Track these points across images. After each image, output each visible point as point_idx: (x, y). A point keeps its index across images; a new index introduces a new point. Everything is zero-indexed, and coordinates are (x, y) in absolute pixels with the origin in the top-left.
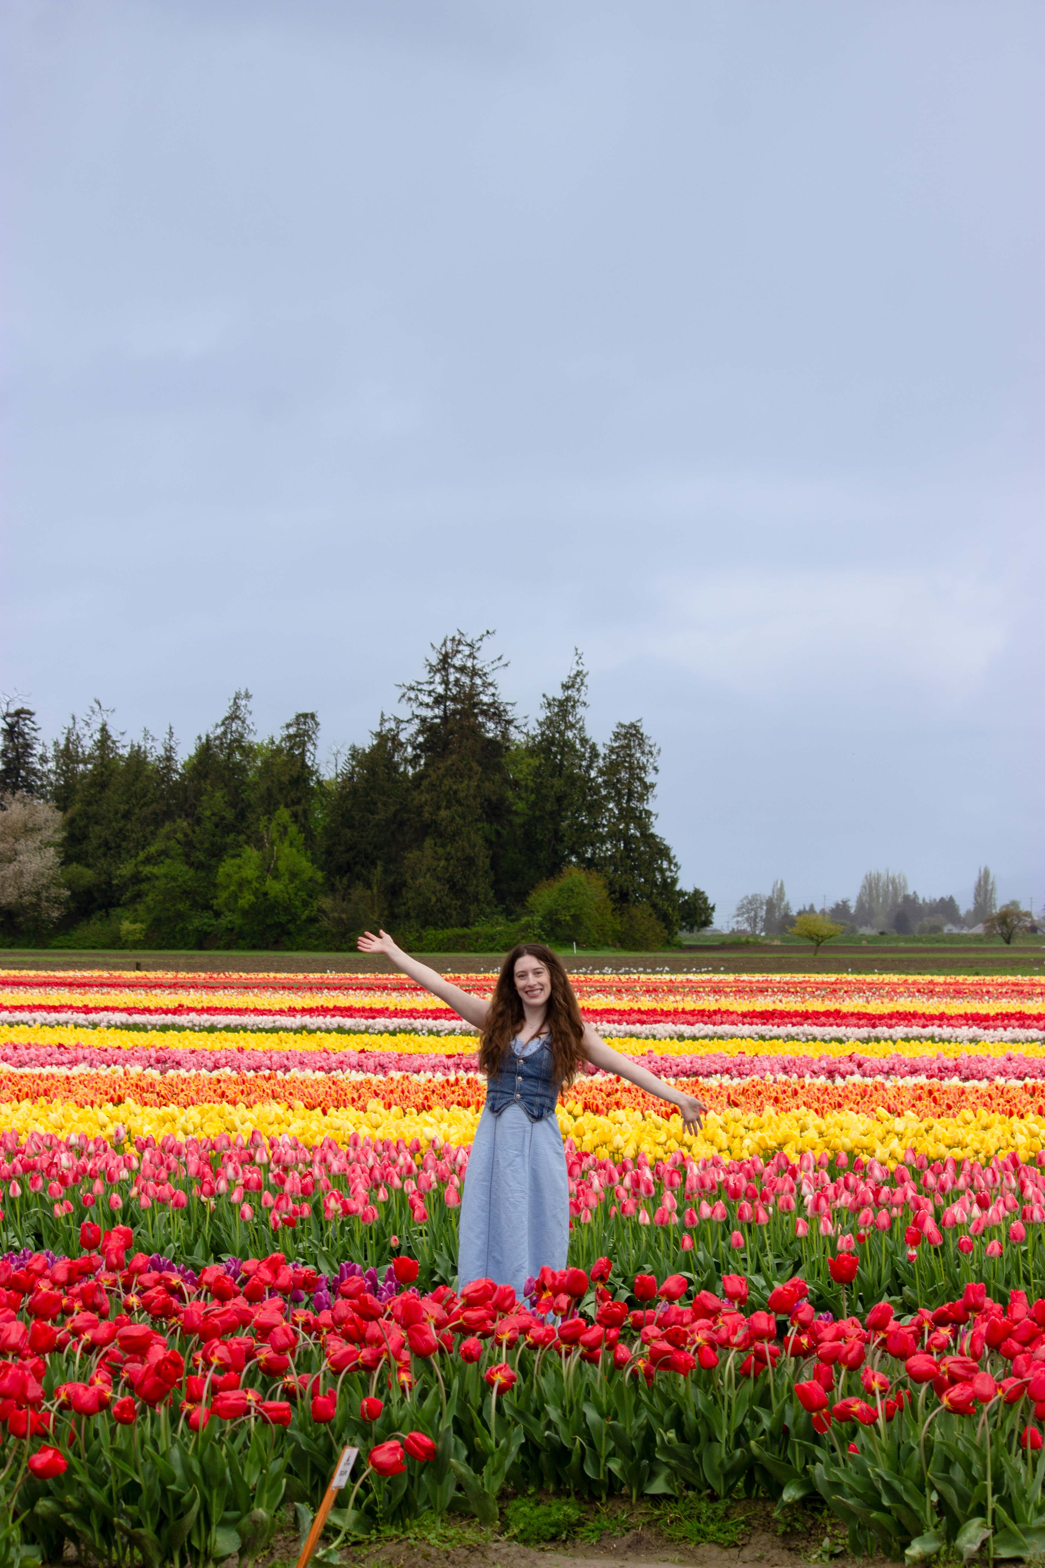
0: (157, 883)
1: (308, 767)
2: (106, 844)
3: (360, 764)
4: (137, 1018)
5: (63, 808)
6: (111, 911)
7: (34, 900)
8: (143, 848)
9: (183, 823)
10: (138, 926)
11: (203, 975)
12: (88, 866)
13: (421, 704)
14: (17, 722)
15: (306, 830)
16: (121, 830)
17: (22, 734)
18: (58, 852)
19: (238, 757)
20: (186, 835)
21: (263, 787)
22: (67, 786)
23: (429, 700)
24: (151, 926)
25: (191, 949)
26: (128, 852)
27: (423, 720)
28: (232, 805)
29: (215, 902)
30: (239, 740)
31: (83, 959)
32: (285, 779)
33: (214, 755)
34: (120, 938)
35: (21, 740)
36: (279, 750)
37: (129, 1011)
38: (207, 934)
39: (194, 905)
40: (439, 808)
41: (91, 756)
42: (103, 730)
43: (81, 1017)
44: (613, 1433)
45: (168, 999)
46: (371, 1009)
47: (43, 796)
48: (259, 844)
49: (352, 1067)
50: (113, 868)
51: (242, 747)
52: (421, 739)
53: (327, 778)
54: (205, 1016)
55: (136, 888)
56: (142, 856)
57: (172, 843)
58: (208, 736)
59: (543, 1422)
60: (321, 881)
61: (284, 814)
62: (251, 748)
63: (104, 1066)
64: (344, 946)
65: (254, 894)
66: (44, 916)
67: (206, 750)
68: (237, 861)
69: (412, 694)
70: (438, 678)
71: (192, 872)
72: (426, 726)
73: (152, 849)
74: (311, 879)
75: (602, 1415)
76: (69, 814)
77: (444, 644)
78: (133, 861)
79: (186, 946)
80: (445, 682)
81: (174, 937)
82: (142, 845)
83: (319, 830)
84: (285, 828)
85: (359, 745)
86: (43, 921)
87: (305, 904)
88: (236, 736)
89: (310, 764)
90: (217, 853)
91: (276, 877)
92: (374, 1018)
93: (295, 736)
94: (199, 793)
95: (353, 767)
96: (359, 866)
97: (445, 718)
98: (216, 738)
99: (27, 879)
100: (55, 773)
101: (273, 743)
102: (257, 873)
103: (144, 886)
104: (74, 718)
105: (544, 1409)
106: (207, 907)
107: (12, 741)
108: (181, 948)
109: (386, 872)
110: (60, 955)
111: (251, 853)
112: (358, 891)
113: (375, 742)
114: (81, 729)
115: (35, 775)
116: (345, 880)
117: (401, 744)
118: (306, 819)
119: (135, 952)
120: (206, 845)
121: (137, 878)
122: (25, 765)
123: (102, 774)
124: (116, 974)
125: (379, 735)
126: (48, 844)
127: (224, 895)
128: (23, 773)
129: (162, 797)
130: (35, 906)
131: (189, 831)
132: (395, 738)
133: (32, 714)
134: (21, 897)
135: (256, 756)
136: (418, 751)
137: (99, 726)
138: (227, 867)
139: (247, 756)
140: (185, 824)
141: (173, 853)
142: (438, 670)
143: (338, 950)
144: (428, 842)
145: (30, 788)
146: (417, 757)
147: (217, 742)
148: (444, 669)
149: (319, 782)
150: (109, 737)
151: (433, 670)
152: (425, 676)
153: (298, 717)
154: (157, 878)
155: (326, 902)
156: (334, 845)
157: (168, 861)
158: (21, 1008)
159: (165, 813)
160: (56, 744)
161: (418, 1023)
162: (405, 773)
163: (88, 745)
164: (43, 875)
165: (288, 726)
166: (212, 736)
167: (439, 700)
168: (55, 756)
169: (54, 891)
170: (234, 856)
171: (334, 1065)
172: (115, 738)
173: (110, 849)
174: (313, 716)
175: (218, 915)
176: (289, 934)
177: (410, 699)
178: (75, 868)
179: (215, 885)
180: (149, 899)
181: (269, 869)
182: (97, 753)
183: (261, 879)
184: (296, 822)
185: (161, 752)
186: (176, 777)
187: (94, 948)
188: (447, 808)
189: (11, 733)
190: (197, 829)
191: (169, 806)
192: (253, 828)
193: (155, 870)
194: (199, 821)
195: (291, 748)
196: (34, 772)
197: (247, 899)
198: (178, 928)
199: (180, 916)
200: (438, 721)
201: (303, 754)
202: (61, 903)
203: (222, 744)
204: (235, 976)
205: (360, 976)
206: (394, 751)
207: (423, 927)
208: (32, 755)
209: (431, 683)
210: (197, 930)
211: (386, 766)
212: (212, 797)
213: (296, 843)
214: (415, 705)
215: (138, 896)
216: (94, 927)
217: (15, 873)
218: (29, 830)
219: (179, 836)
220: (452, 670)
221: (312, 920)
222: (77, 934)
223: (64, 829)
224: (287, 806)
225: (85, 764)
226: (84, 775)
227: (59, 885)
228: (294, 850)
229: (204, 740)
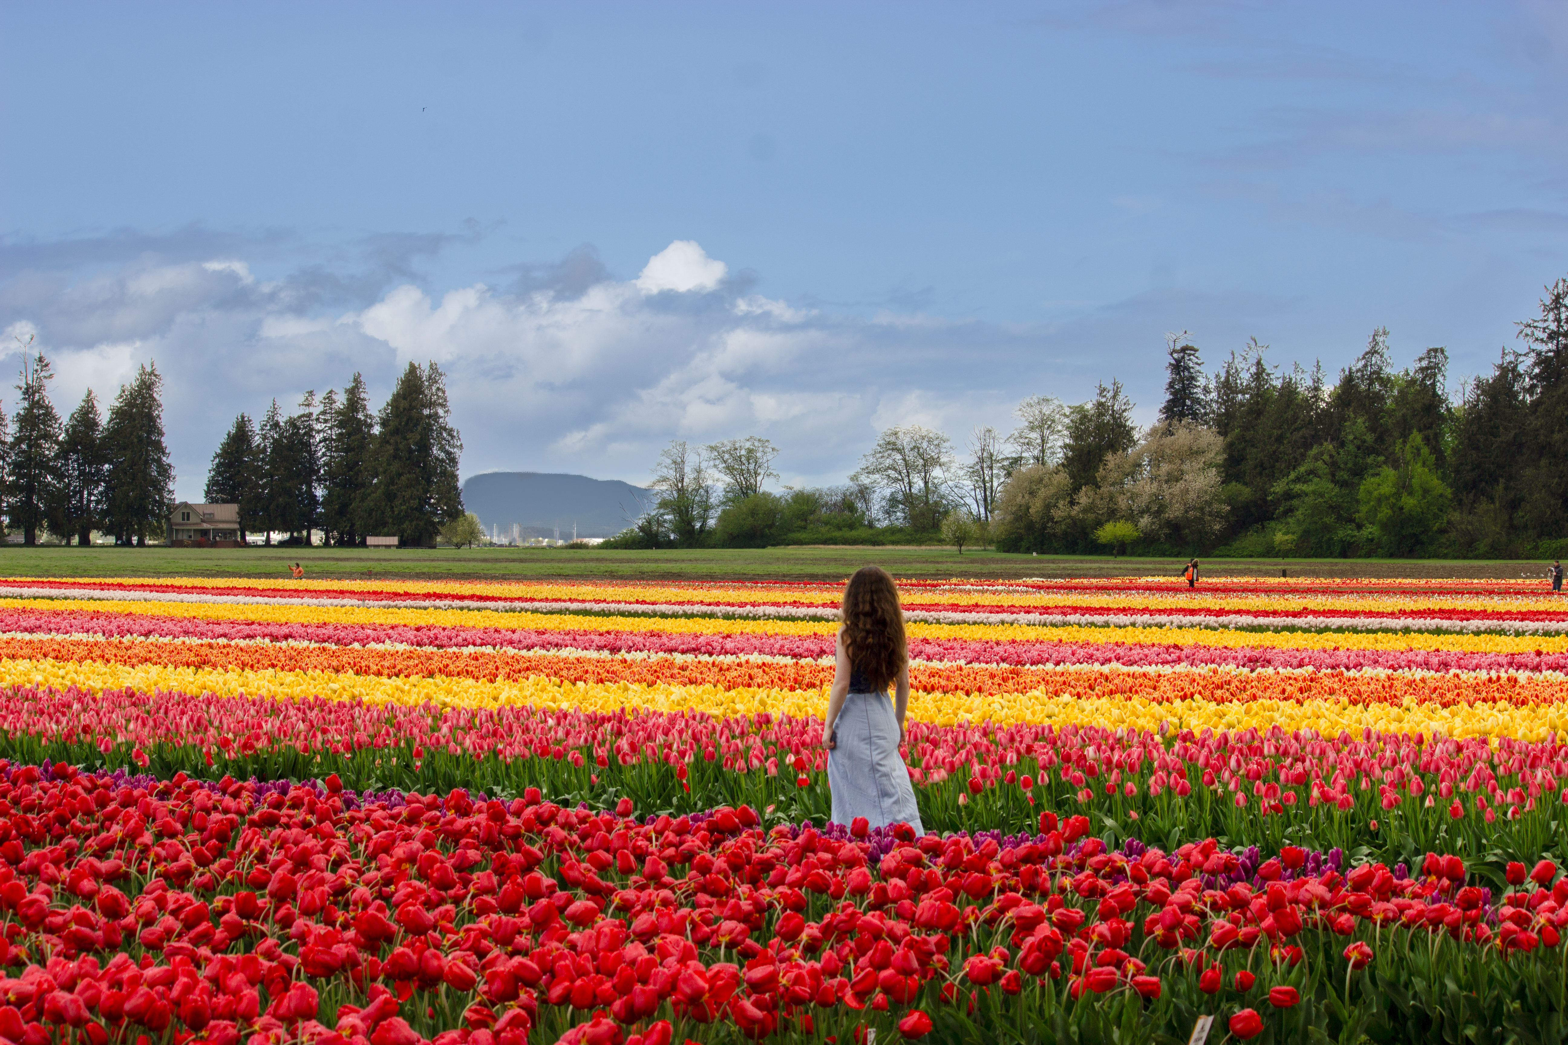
0: (1306, 499)
1: (1439, 396)
2: (1261, 465)
3: (1484, 392)
4: (1262, 620)
5: (1223, 432)
6: (1266, 523)
7: (1198, 514)
8: (1294, 469)
9: (1329, 446)
10: (1289, 537)
11: (1338, 580)
12: (1245, 484)
13: (1537, 339)
14: (1183, 357)
15: (1437, 451)
16: (1274, 452)
17: (1187, 368)
18: (1218, 472)
19: (1378, 387)
20: (1331, 456)
21: (1399, 414)
22: (1227, 414)
23: (1544, 336)
24: (1301, 537)
25: (1336, 557)
26: (1281, 471)
27: (1539, 354)
28: (1372, 429)
29: (1357, 515)
30: (1378, 373)
31: (1240, 567)
32: (1418, 406)
33: (1357, 386)
34: (1274, 548)
35: (1186, 373)
36: (1413, 382)
37: (1257, 614)
38: (1350, 544)
39: (1339, 518)
40: (1553, 432)
41: (1248, 387)
42: (1259, 363)
43: (1212, 620)
44: (1472, 1003)
45: (1295, 603)
46: (1471, 611)
47: (1206, 423)
48: (1396, 465)
49: (1419, 665)
50: (1267, 486)
51: (1382, 379)
52: (1537, 370)
53: (1455, 405)
54: (1321, 619)
55: (1288, 503)
56: (1293, 475)
57: (1320, 463)
58: (1350, 369)
59: (1411, 993)
60: (1450, 496)
61: (1417, 438)
62: (1389, 379)
63: (1203, 665)
64: (1471, 555)
65: (1392, 508)
66: (1208, 529)
67: (1348, 382)
68: (1376, 480)
69: (1528, 331)
70: (1551, 316)
71: (1337, 490)
72: (1542, 360)
73: (1302, 469)
74: (1441, 496)
75: (1460, 987)
76: (1229, 439)
77: (1557, 286)
78: (1285, 480)
79: (1331, 555)
80: (1558, 320)
81: (1321, 547)
82: (1294, 464)
83: (1449, 452)
84: (1418, 450)
85: (1483, 376)
86: (1206, 533)
87: (1436, 517)
88: (1375, 368)
89: (1440, 393)
90: (1359, 472)
91: (1411, 494)
92: (1468, 619)
93: (1427, 368)
94: (1343, 419)
95: (1478, 396)
96: (1483, 484)
97: (1557, 352)
98: (1357, 371)
99: (1192, 495)
100: (1217, 402)
101: (1408, 374)
102: (1394, 490)
103: (1295, 502)
104: (1233, 354)
105: (1411, 981)
106: (1351, 520)
107: (1179, 374)
108: (1327, 557)
109: (1506, 488)
110: (1220, 563)
111: (1389, 473)
112: (1483, 506)
113: (1497, 373)
114: (1239, 364)
115: (1199, 404)
116: (1471, 496)
117: (1520, 375)
118: (1437, 441)
119: (1287, 560)
120: (1350, 465)
121: (1288, 496)
122: (1190, 396)
123: (1258, 403)
124: (1261, 580)
125: (1500, 367)
126: (1210, 465)
127: (1364, 509)
128: (1188, 402)
129: (1310, 422)
130: (1200, 520)
131: (1334, 453)
132: (1514, 369)
133: (1196, 351)
134: (1187, 512)
135: (1393, 386)
136: (1535, 381)
137: (1255, 361)
138: (1368, 483)
139: (1386, 386)
140: (1331, 447)
141: (1320, 472)
142: (1552, 309)
143: (1465, 558)
144: (1543, 462)
145: (1195, 415)
146: (1533, 387)
147: (1359, 374)
148: (1557, 308)
149: (1449, 410)
150: (1264, 370)
151: (1547, 309)
152: (1541, 315)
153: (1429, 352)
154: (1307, 495)
155: (1456, 516)
156: (1462, 464)
157: (1316, 480)
158: (1160, 612)
159: (1313, 437)
160: (1217, 376)
161: (1506, 624)
162: (1523, 401)
163: (1245, 378)
164: (1206, 492)
165: (1421, 360)
166: (1354, 369)
167: (1552, 336)
168: (1217, 387)
169: (1216, 506)
170: (1374, 475)
171: (1403, 664)
172: (1269, 371)
173: (1265, 469)
174: (1442, 351)
175: (1359, 527)
176: (1422, 543)
177: (1527, 335)
178: (1234, 486)
179: (1358, 501)
180: (1299, 514)
181: (1404, 486)
182: (1253, 385)
183: (1398, 495)
184: (1427, 444)
185: (1310, 383)
186: (1323, 405)
187: (1251, 556)
188: (1560, 431)
189: (1178, 367)
190: (1341, 451)
191: (1316, 430)
192: (1391, 449)
193: (1305, 487)
194: (1342, 444)
195: (1423, 379)
196: (1198, 401)
197: (1385, 512)
198: (1325, 539)
199: (1327, 528)
200: (1551, 354)
201: (1433, 385)
202: (1222, 517)
203: (1363, 376)
204: (1366, 581)
205: (1476, 581)
206: (1514, 381)
207: (1539, 537)
208: (1196, 386)
209: (1546, 321)
210: (1341, 541)
211: (1507, 394)
212: (1354, 423)
213: (1428, 463)
214: (1531, 340)
215: (1290, 511)
216: (1251, 539)
217: (1182, 491)
218: (1194, 453)
219: (1326, 457)
220: (1563, 309)
221: (1442, 531)
222: (1236, 544)
223: (1224, 451)
224: (1420, 431)
225: (1244, 394)
226: (1242, 405)
227: (1221, 502)
228: (1426, 470)
229: (1347, 373)
